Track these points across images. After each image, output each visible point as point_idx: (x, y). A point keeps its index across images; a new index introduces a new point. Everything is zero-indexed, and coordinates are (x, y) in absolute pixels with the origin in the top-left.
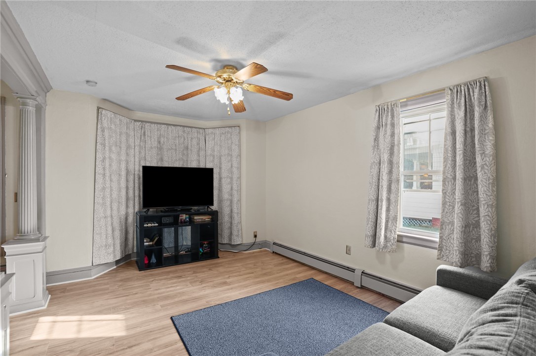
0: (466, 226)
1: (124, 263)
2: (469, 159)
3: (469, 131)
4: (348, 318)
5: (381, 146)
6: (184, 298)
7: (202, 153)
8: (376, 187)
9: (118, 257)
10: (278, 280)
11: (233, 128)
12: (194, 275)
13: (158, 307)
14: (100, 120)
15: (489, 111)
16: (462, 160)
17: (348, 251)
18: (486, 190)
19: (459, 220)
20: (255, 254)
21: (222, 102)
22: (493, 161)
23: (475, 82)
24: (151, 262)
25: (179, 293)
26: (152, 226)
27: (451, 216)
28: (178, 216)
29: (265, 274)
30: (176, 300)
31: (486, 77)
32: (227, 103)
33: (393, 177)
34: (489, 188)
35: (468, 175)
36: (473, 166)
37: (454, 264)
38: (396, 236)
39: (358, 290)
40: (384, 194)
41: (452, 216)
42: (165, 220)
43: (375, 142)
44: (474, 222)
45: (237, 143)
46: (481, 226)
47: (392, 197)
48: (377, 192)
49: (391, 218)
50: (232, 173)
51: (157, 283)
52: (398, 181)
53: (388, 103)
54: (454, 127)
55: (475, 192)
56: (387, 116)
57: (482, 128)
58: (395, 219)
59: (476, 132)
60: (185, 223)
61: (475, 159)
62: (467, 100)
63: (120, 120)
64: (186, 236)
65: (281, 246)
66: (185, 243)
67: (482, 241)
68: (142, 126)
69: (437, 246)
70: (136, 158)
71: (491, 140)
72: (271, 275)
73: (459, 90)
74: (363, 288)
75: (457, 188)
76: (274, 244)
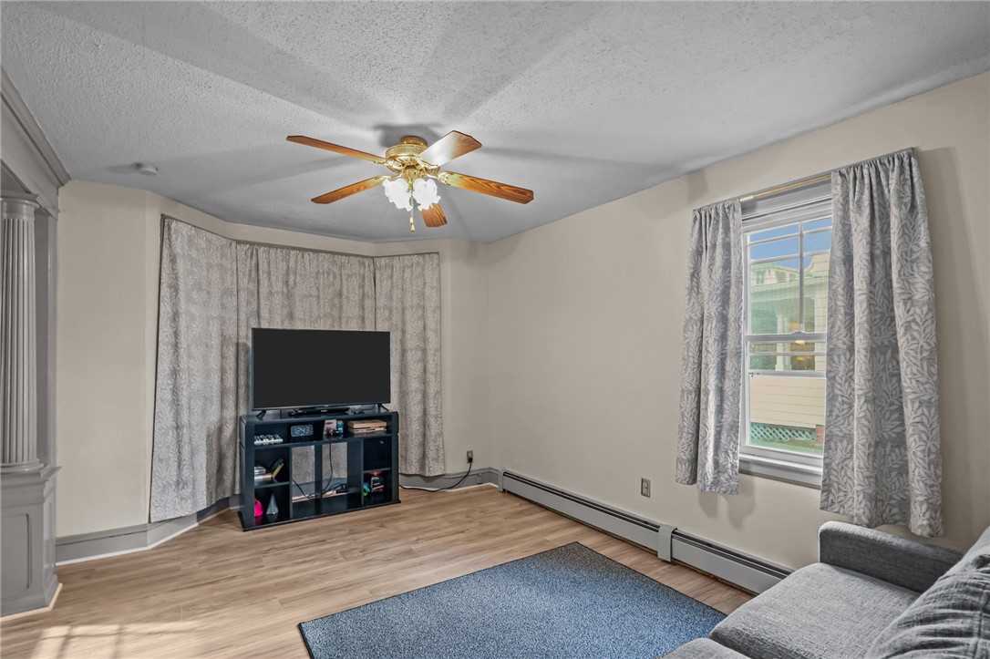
0: (876, 443)
1: (215, 515)
2: (880, 310)
3: (879, 256)
4: (646, 625)
5: (705, 287)
6: (328, 583)
7: (369, 303)
8: (696, 366)
9: (203, 505)
10: (511, 546)
11: (427, 256)
12: (351, 536)
13: (276, 603)
14: (166, 241)
15: (920, 215)
16: (866, 313)
17: (645, 488)
18: (915, 371)
19: (863, 431)
20: (469, 495)
21: (399, 206)
22: (930, 315)
23: (891, 158)
24: (268, 512)
25: (319, 574)
26: (270, 444)
27: (846, 423)
28: (322, 423)
29: (486, 535)
30: (313, 587)
31: (913, 149)
32: (410, 208)
33: (727, 347)
34: (922, 369)
35: (879, 343)
36: (890, 325)
37: (855, 520)
38: (738, 461)
39: (666, 567)
40: (711, 381)
41: (849, 424)
42: (298, 431)
43: (692, 280)
44: (893, 435)
45: (435, 284)
46: (908, 444)
47: (728, 384)
48: (698, 375)
49: (726, 426)
50: (425, 340)
51: (276, 555)
52: (738, 354)
53: (717, 203)
54: (848, 248)
55: (894, 375)
56: (716, 229)
57: (906, 249)
58: (734, 428)
59: (894, 257)
60: (334, 436)
61: (893, 310)
62: (875, 195)
63: (209, 241)
64: (338, 460)
65: (518, 478)
66: (335, 475)
67: (911, 473)
68: (252, 253)
69: (819, 482)
70: (241, 313)
71: (925, 273)
72: (497, 536)
73: (858, 175)
74: (676, 564)
75: (857, 368)
76: (506, 474)
